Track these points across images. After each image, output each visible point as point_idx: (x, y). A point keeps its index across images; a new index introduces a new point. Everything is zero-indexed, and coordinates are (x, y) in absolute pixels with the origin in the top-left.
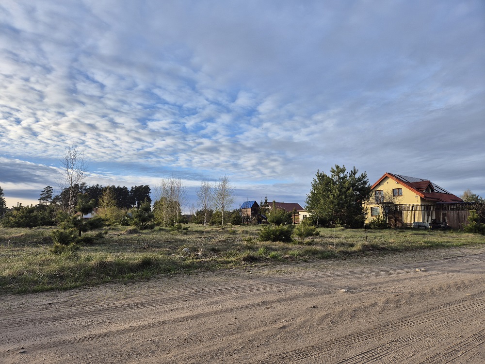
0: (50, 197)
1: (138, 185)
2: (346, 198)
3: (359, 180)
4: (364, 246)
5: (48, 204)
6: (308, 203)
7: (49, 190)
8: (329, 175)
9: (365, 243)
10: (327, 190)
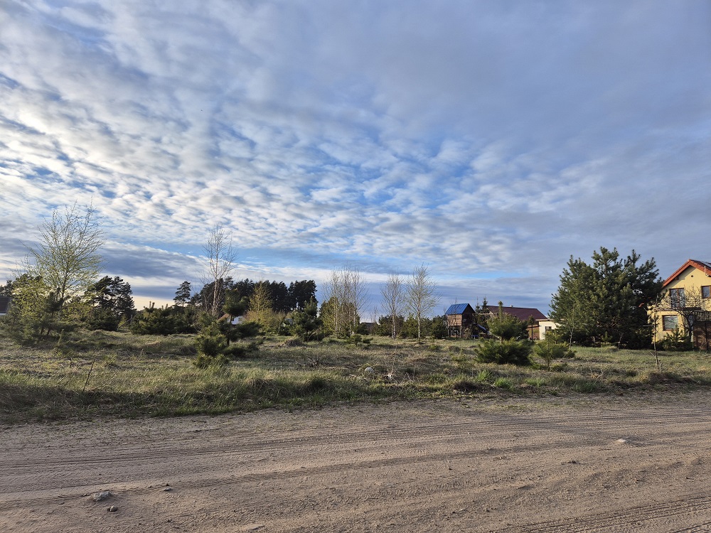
0: (187, 296)
1: (300, 281)
2: (618, 300)
3: (642, 270)
4: (653, 375)
5: (185, 305)
6: (554, 307)
7: (186, 286)
8: (590, 263)
9: (656, 370)
10: (586, 286)
